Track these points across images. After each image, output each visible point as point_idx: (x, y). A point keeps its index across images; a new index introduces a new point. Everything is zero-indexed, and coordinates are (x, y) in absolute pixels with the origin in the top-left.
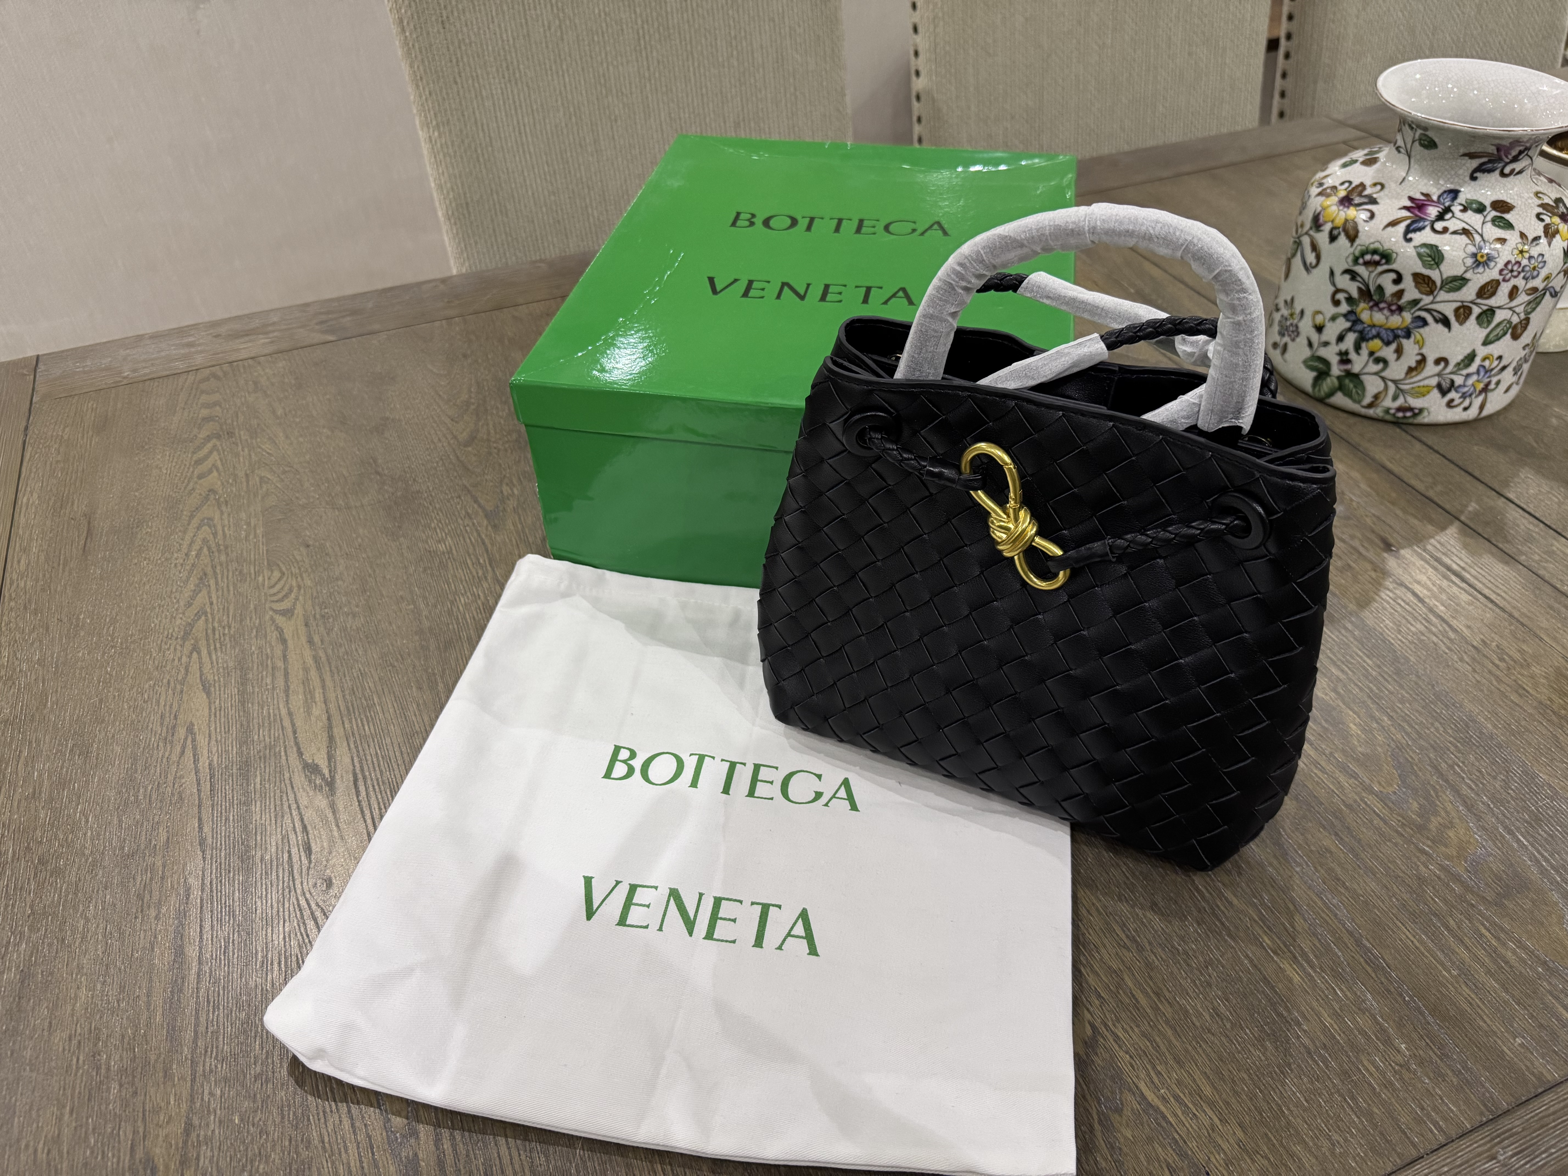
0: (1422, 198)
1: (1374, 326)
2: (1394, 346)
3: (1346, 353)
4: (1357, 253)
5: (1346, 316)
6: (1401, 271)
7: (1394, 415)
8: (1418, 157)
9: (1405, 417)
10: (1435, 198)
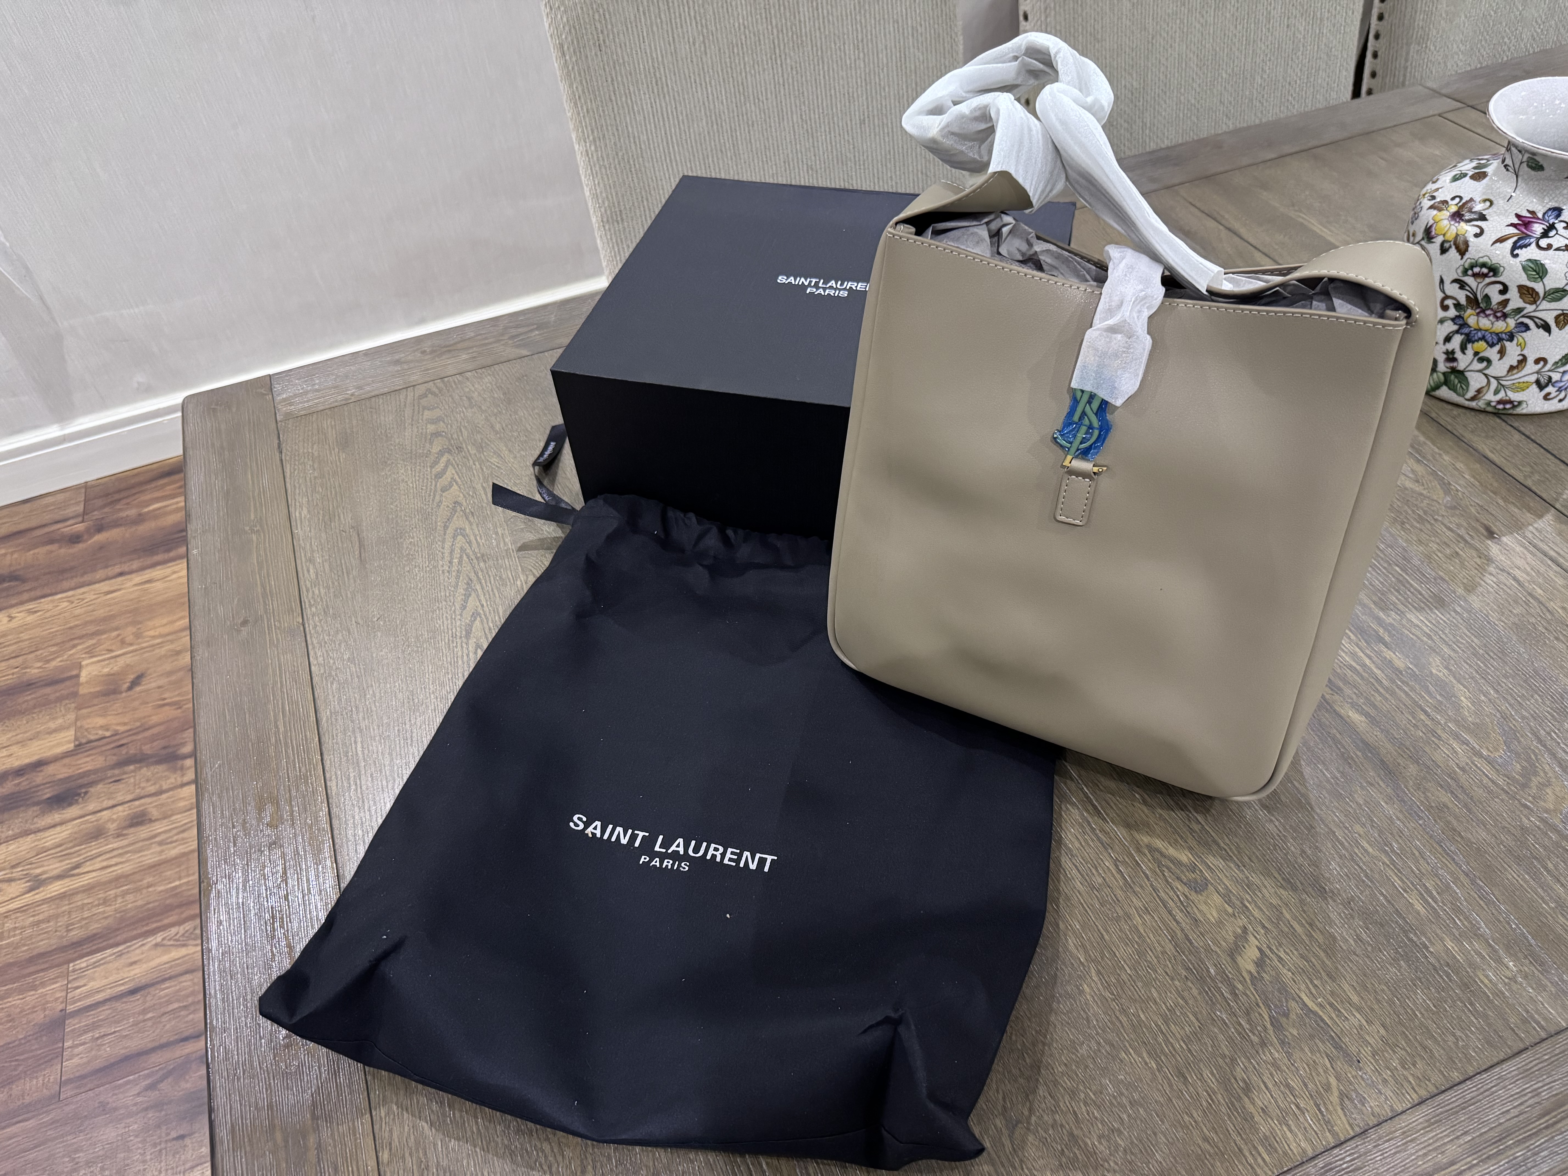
0: (1529, 215)
1: (1480, 330)
2: (1498, 347)
3: (1453, 352)
4: (1467, 266)
5: (1453, 320)
6: (1507, 283)
7: (1495, 407)
8: (1526, 177)
9: (1505, 409)
10: (1540, 215)
